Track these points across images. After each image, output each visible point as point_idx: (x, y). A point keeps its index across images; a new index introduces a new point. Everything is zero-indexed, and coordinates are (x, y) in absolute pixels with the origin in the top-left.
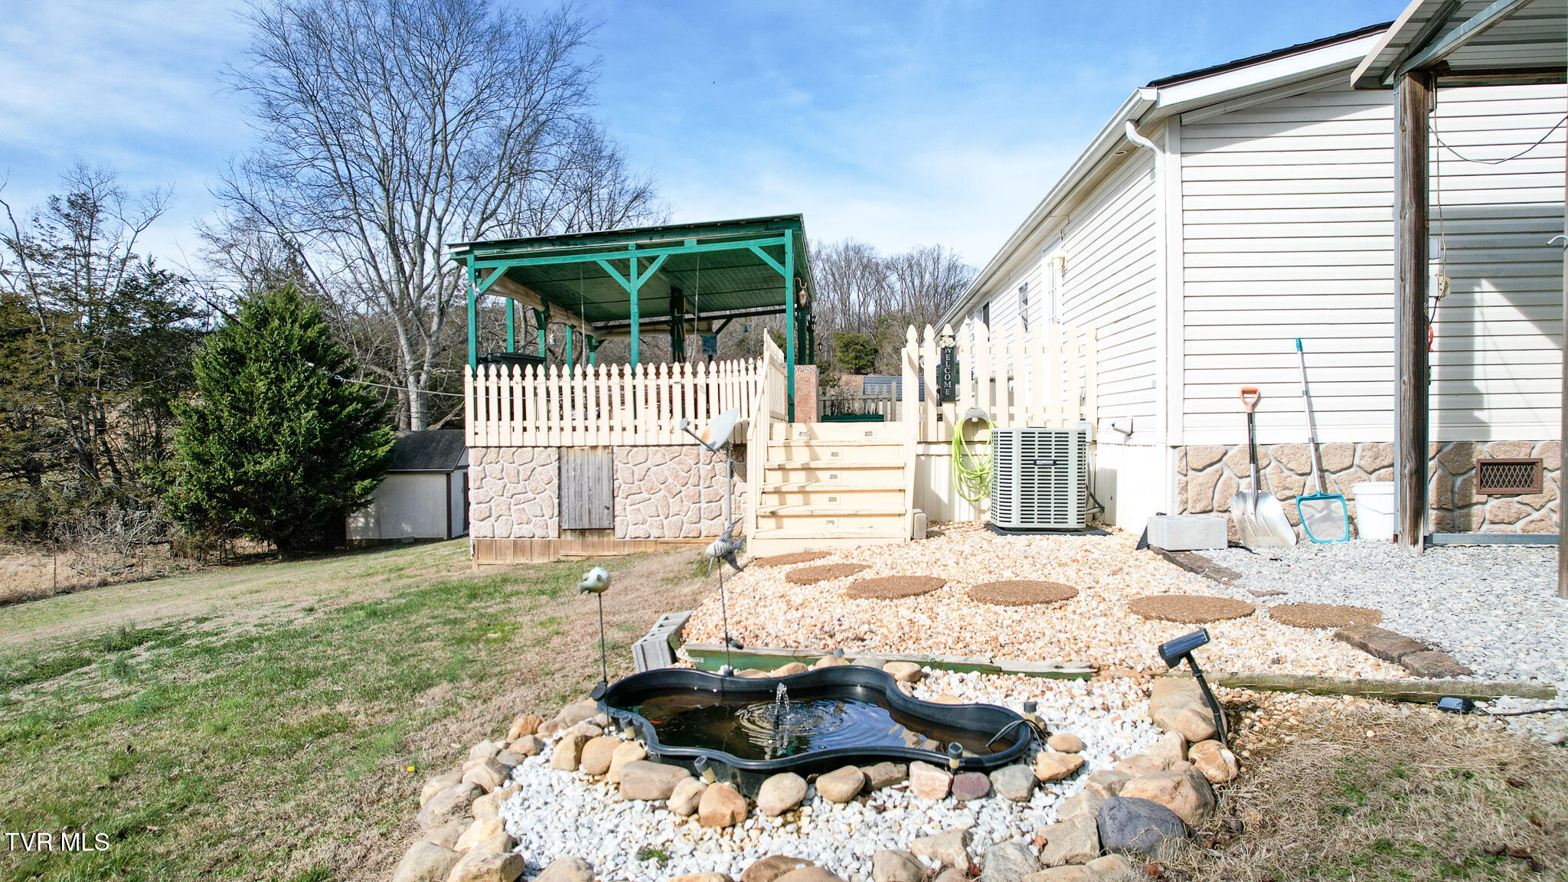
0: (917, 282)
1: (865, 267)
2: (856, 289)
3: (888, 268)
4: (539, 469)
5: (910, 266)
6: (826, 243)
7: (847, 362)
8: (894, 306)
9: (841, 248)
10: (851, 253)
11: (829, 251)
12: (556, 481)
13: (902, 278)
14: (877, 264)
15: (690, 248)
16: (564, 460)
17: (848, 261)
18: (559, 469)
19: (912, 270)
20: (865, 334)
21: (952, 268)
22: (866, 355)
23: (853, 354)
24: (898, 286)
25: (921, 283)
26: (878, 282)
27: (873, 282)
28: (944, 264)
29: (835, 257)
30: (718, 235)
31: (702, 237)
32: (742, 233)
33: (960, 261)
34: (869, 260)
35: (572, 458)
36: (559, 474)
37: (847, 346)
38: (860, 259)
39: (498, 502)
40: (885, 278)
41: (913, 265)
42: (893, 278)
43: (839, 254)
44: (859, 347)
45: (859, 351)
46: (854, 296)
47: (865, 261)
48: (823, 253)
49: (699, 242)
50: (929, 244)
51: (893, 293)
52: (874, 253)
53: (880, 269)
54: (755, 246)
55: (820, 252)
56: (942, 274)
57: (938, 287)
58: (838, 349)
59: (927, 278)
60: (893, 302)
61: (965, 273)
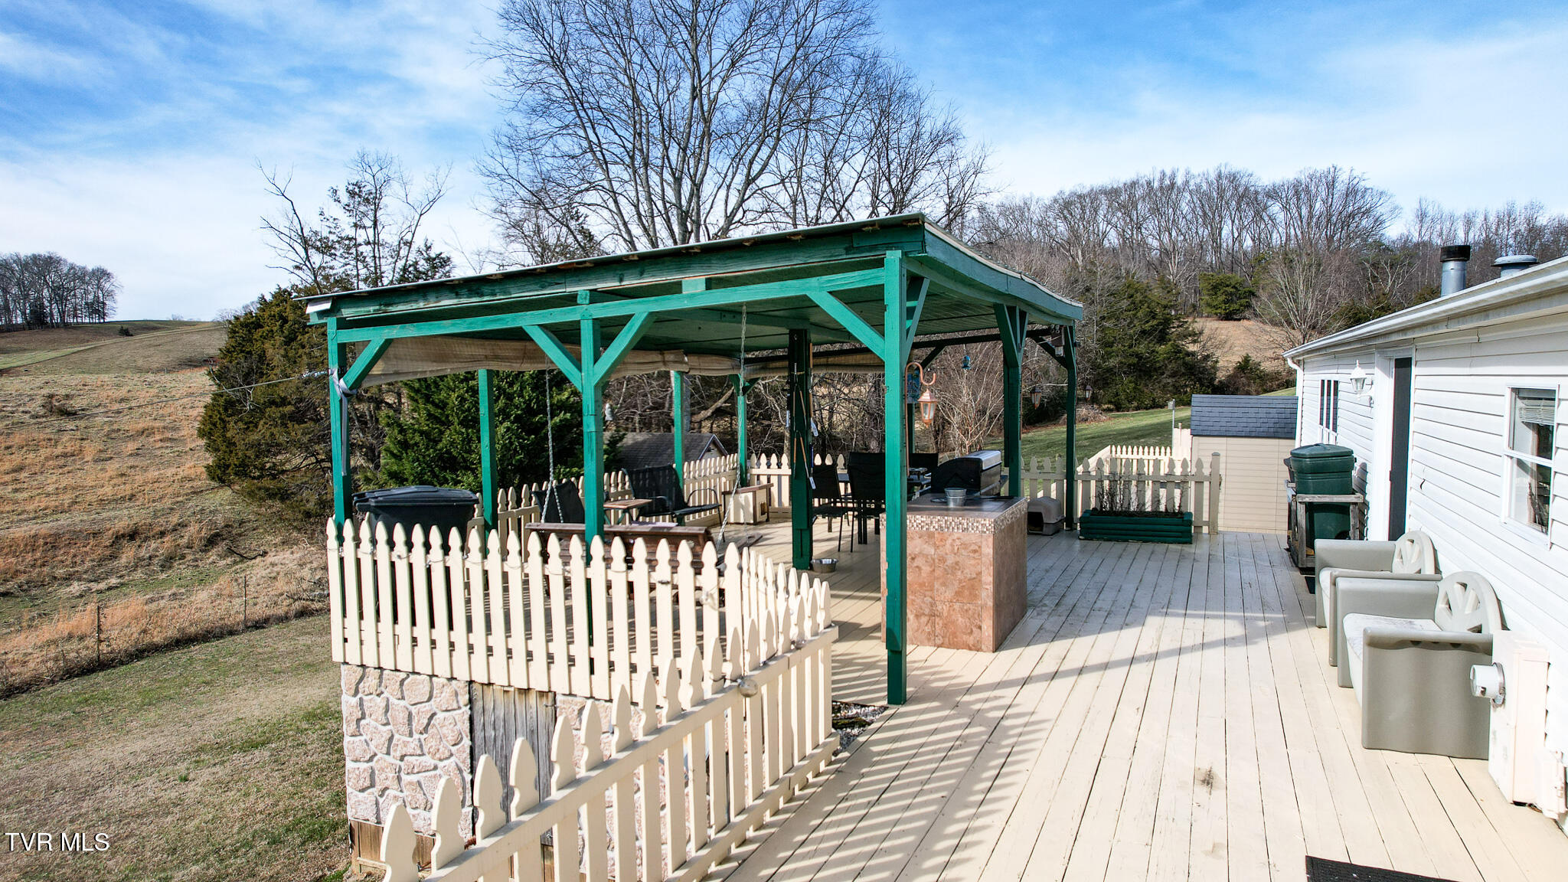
0: (1304, 211)
1: (1241, 197)
2: (1230, 222)
3: (1269, 195)
4: (440, 715)
5: (1297, 193)
6: (1195, 171)
7: (1216, 307)
8: (1276, 239)
9: (1213, 176)
10: (1225, 182)
11: (1198, 181)
12: (467, 742)
13: (1285, 208)
14: (1257, 193)
15: (692, 296)
16: (478, 705)
17: (1221, 192)
18: (471, 719)
19: (1298, 199)
20: (1238, 276)
21: (1351, 192)
22: (1240, 298)
23: (1222, 298)
24: (1281, 217)
25: (1310, 212)
26: (1257, 213)
27: (1251, 213)
28: (1340, 187)
29: (1205, 187)
30: (747, 268)
31: (719, 271)
32: (796, 261)
33: (1362, 183)
34: (1247, 189)
35: (490, 706)
36: (472, 731)
37: (1215, 288)
38: (1236, 189)
39: (382, 764)
40: (1266, 208)
41: (1299, 191)
42: (1275, 208)
43: (1210, 184)
44: (1229, 289)
45: (1231, 294)
46: (1226, 231)
47: (1241, 190)
48: (1192, 183)
49: (710, 284)
50: (1321, 166)
51: (1274, 225)
52: (1253, 180)
53: (1260, 197)
54: (819, 291)
55: (1187, 182)
56: (1337, 203)
57: (1331, 216)
58: (1205, 292)
59: (1318, 206)
60: (1275, 235)
61: (1368, 198)
